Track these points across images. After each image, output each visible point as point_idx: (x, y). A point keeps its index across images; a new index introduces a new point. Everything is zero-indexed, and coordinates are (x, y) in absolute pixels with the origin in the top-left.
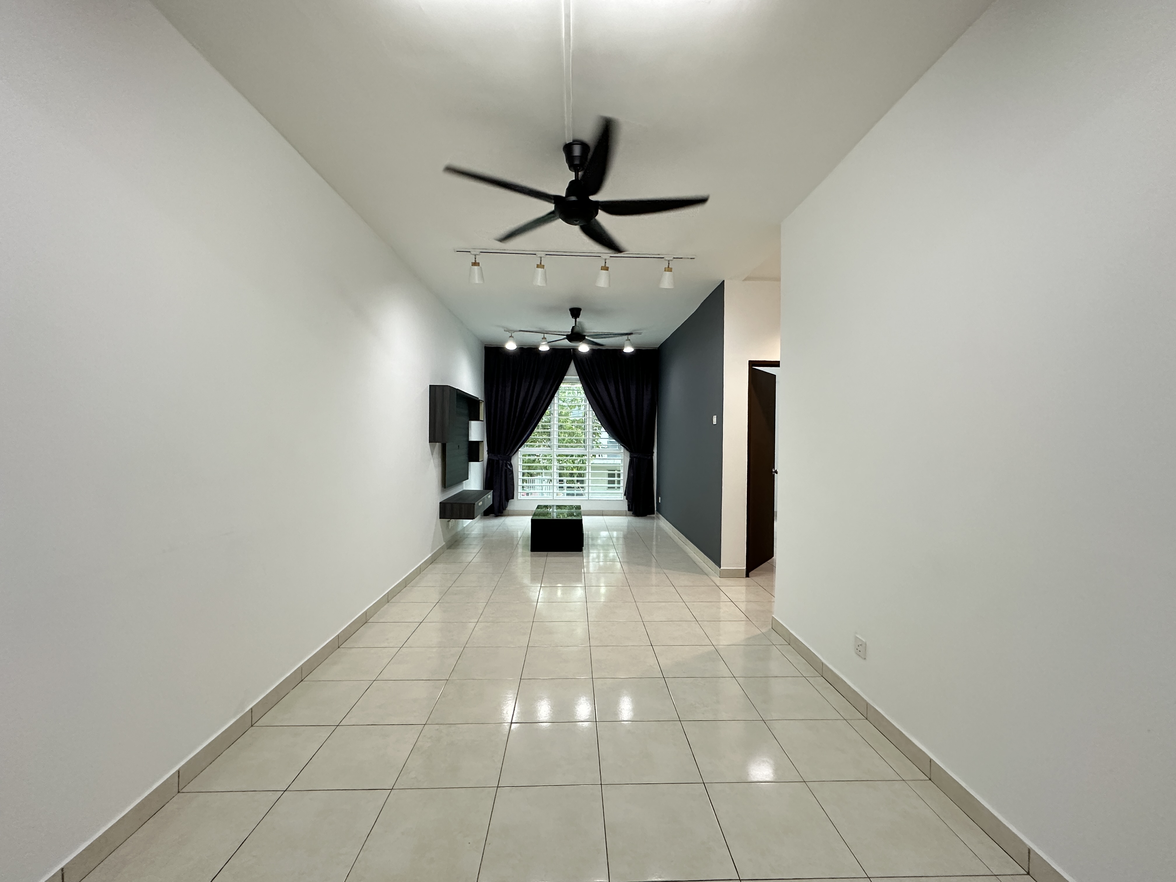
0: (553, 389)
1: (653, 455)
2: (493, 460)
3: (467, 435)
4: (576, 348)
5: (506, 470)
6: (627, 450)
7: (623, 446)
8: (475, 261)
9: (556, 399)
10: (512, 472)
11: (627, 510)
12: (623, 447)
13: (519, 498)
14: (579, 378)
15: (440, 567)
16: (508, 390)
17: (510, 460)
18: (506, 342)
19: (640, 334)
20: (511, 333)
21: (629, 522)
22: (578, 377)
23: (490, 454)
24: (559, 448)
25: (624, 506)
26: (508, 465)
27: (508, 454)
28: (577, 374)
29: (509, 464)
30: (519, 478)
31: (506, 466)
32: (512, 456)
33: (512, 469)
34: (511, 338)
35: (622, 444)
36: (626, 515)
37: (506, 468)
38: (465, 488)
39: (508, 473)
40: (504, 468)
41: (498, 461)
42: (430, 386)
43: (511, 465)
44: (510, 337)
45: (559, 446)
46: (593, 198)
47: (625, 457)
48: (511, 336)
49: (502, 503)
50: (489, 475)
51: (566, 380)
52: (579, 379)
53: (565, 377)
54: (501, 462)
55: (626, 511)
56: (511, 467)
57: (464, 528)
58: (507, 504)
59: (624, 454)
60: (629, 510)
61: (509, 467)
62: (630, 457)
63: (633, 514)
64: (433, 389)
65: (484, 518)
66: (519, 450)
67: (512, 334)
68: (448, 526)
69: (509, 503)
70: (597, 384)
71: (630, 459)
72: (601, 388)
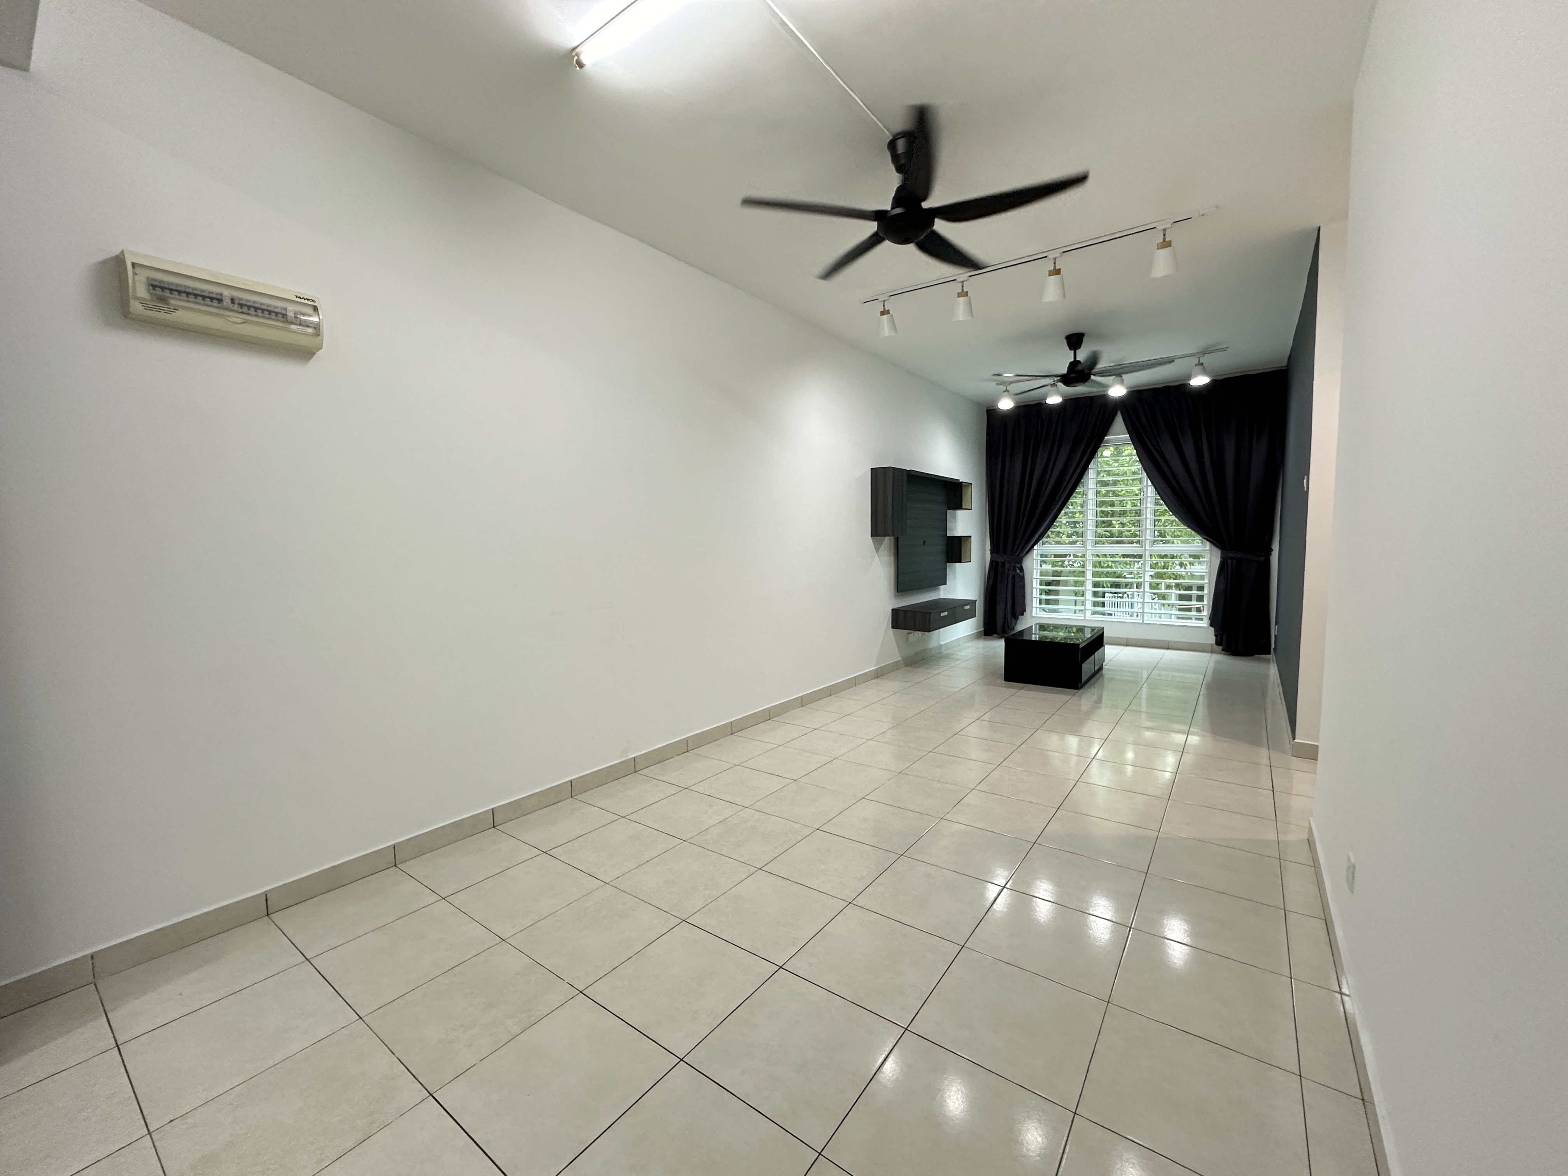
0: (1086, 457)
1: (1271, 554)
2: (997, 563)
3: (945, 529)
4: (1104, 393)
5: (1014, 577)
6: (1216, 546)
7: (1207, 540)
8: (884, 309)
9: (1091, 473)
10: (1022, 578)
11: (1214, 643)
12: (1209, 543)
13: (1033, 615)
14: (1130, 436)
15: (890, 685)
16: (1018, 465)
17: (1020, 561)
18: (997, 400)
19: (1225, 349)
20: (1006, 387)
21: (1217, 662)
22: (1128, 435)
23: (993, 554)
24: (1097, 545)
25: (1209, 637)
26: (1017, 569)
27: (1017, 554)
28: (1126, 432)
29: (1018, 567)
30: (1034, 586)
31: (1015, 570)
32: (1024, 556)
33: (1024, 574)
34: (1006, 393)
35: (1205, 537)
36: (1212, 652)
37: (1014, 573)
38: (942, 596)
39: (1017, 579)
40: (1012, 573)
41: (1003, 564)
42: (874, 471)
43: (1021, 569)
44: (1004, 392)
45: (1096, 541)
46: (925, 205)
47: (1213, 557)
48: (1006, 391)
49: (1008, 620)
50: (991, 582)
51: (1108, 441)
52: (1129, 439)
53: (1105, 438)
54: (1007, 565)
55: (1212, 645)
56: (1021, 572)
57: (941, 646)
58: (1014, 622)
59: (1211, 554)
60: (1218, 643)
61: (1018, 571)
62: (1221, 558)
63: (1222, 650)
64: (877, 475)
65: (985, 639)
66: (1035, 547)
67: (1008, 387)
68: (907, 640)
69: (1019, 622)
70: (1160, 443)
71: (1220, 561)
72: (1169, 449)
